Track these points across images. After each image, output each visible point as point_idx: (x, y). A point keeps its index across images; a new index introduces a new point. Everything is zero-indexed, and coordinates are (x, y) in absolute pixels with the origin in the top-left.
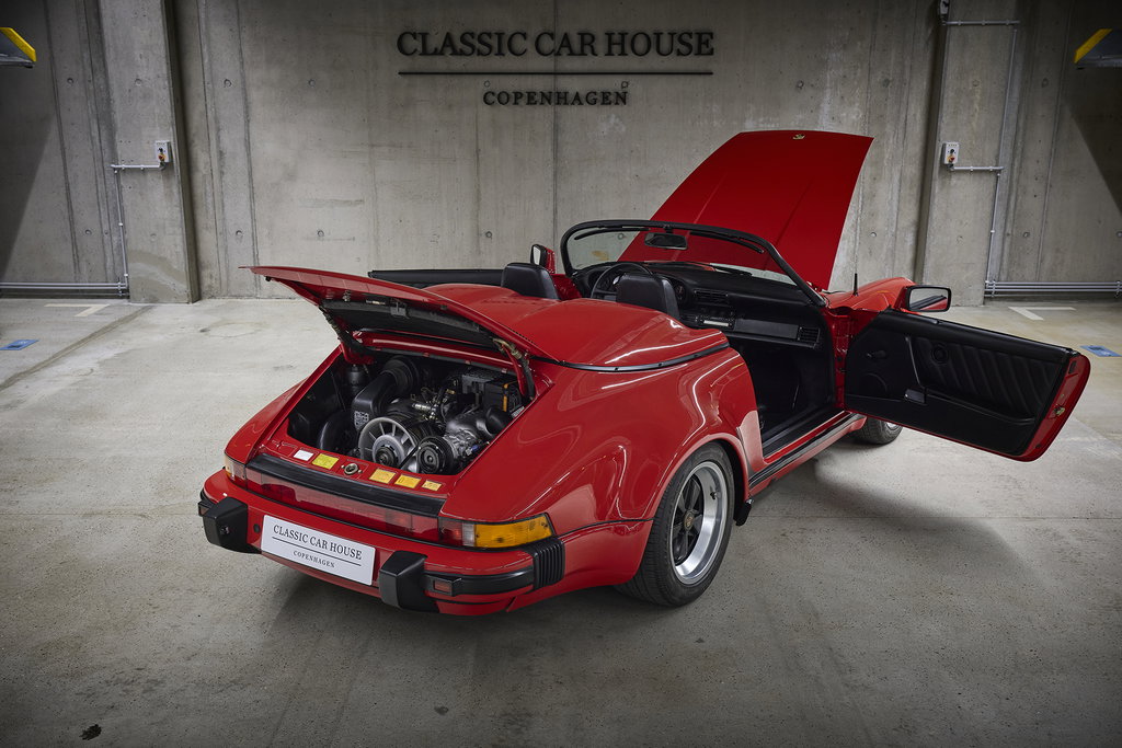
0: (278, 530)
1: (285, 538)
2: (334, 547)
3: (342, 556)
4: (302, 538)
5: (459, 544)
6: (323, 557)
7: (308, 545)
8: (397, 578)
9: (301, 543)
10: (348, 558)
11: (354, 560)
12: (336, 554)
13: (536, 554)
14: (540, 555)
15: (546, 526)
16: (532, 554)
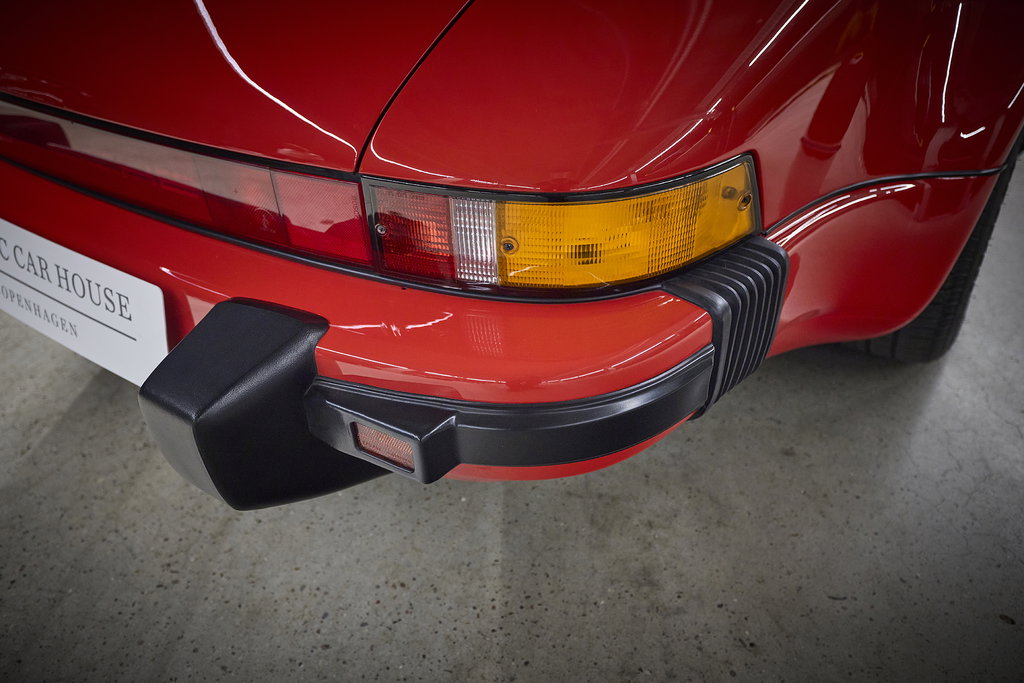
2: (63, 277)
3: (87, 304)
6: (50, 307)
10: (102, 313)
11: (116, 320)
12: (72, 298)
13: (721, 302)
14: (733, 304)
15: (746, 200)
16: (708, 305)
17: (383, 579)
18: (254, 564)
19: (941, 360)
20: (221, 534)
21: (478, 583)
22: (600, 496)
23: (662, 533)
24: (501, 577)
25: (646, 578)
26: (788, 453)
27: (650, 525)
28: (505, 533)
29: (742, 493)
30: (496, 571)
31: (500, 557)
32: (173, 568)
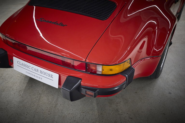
0: (19, 63)
1: (22, 66)
2: (41, 72)
3: (45, 76)
4: (28, 67)
5: (94, 73)
6: (37, 75)
7: (31, 70)
8: (70, 92)
9: (28, 69)
10: (47, 77)
11: (50, 78)
12: (42, 75)
13: (127, 76)
14: (128, 76)
15: (130, 63)
16: (125, 76)
17: (81, 112)
18: (62, 111)
19: (158, 78)
20: (56, 107)
21: (94, 112)
22: (110, 99)
23: (119, 104)
24: (97, 111)
25: (117, 110)
26: (136, 93)
27: (117, 103)
28: (97, 105)
29: (130, 98)
30: (96, 110)
31: (97, 108)
32: (50, 112)
